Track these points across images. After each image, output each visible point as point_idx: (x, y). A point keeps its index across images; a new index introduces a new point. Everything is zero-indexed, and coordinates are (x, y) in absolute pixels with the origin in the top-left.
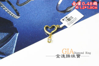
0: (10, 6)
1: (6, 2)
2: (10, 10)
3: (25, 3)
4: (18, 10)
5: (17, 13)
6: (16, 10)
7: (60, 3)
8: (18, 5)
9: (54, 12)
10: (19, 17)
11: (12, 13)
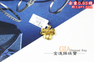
0: (12, 13)
1: (8, 10)
2: (12, 16)
3: (23, 9)
4: (19, 15)
5: (18, 18)
6: (17, 16)
7: (51, 6)
8: (18, 11)
9: (48, 14)
10: (20, 21)
11: (14, 18)
